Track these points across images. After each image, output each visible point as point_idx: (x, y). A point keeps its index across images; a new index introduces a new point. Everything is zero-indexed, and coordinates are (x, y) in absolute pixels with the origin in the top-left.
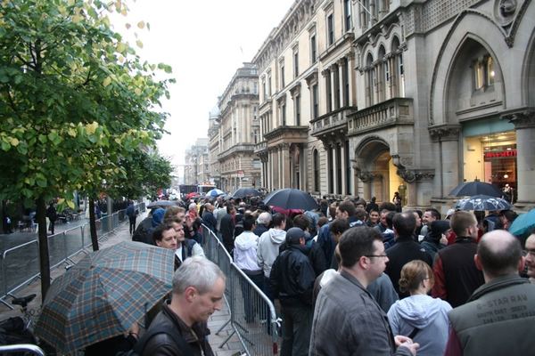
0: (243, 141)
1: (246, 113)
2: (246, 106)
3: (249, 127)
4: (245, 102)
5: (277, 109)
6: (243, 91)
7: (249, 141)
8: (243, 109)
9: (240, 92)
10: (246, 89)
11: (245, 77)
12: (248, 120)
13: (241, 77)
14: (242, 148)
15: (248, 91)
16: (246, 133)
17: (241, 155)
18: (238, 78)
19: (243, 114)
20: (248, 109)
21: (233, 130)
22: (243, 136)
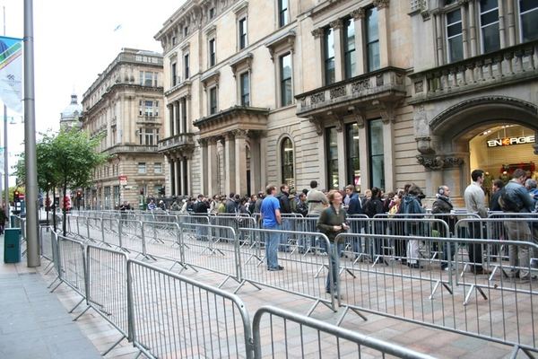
0: (127, 140)
1: (130, 106)
2: (130, 98)
3: (133, 124)
4: (129, 93)
5: (201, 92)
6: (127, 79)
7: (133, 141)
8: (127, 102)
9: (123, 81)
10: (129, 77)
11: (130, 64)
12: (133, 116)
13: (124, 63)
14: (126, 149)
15: (133, 80)
16: (130, 131)
17: (123, 158)
18: (119, 64)
19: (127, 108)
20: (133, 102)
21: (109, 129)
22: (127, 134)
